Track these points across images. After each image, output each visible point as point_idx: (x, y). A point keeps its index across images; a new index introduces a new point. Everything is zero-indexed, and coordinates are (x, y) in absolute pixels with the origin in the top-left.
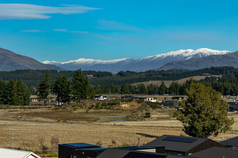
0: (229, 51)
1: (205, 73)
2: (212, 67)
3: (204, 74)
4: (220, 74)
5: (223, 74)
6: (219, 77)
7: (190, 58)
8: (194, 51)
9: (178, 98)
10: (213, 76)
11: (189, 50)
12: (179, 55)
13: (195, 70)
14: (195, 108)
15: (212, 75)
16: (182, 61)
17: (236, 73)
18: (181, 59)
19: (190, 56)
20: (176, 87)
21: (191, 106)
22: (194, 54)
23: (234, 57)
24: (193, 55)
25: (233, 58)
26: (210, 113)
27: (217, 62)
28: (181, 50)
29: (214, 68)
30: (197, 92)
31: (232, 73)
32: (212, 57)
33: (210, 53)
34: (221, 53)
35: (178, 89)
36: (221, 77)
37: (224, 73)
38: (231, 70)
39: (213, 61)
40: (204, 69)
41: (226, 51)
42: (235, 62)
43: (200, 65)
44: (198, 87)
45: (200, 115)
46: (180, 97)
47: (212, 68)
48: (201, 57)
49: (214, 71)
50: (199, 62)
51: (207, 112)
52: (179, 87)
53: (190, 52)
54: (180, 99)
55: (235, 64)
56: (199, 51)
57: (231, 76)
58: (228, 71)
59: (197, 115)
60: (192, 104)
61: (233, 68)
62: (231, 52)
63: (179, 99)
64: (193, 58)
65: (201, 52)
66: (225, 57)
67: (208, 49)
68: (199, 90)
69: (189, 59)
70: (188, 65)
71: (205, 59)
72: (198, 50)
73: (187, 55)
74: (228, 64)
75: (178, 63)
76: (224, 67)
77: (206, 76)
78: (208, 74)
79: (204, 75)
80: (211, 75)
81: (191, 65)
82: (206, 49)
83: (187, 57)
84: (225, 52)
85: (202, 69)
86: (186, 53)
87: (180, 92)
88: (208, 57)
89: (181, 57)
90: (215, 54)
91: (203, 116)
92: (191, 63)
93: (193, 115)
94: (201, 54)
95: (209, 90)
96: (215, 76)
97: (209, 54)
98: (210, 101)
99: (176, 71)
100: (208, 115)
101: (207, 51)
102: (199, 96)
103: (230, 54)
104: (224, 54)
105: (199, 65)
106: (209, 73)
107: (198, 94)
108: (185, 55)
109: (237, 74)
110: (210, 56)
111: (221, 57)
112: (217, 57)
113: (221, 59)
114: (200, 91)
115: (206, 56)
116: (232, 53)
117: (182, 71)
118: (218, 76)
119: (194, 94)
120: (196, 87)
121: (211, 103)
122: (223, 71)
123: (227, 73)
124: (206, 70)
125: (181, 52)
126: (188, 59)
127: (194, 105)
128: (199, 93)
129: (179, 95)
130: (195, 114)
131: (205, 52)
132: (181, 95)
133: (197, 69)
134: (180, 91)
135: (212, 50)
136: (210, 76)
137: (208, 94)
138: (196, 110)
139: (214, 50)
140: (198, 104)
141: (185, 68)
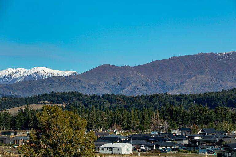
0: (75, 72)
1: (44, 101)
2: (53, 92)
3: (41, 102)
4: (64, 102)
5: (67, 103)
6: (62, 106)
7: (22, 80)
8: (27, 71)
9: (9, 133)
10: (54, 105)
11: (20, 69)
12: (6, 76)
13: (29, 97)
14: (50, 141)
15: (53, 103)
16: (11, 85)
17: (85, 101)
18: (9, 81)
19: (21, 77)
20: (6, 118)
21: (44, 138)
22: (26, 74)
23: (81, 80)
24: (25, 76)
25: (79, 81)
26: (70, 148)
27: (58, 86)
28: (9, 69)
29: (55, 93)
30: (53, 117)
31: (80, 101)
32: (51, 80)
33: (49, 74)
34: (64, 73)
35: (8, 121)
36: (64, 106)
37: (69, 101)
38: (78, 97)
39: (53, 85)
40: (42, 95)
41: (71, 72)
42: (83, 87)
43: (36, 90)
44: (54, 112)
45: (57, 150)
46: (13, 132)
47: (53, 94)
48: (36, 78)
49: (55, 98)
50: (34, 86)
51: (67, 146)
52: (9, 118)
53: (21, 73)
54: (12, 134)
55: (83, 89)
56: (34, 71)
57: (78, 105)
58: (74, 99)
59: (52, 151)
60: (45, 136)
61: (81, 94)
62: (77, 73)
63: (10, 135)
64: (25, 80)
65: (37, 72)
66: (69, 79)
67: (46, 68)
68: (55, 115)
69: (20, 82)
70: (19, 90)
71: (42, 81)
72: (33, 69)
73: (17, 76)
74: (73, 89)
75: (5, 87)
76: (69, 93)
77: (44, 105)
78: (47, 102)
79: (42, 104)
80: (50, 103)
81: (23, 90)
82: (43, 68)
83: (17, 79)
84: (69, 73)
85: (39, 96)
86: (16, 73)
87: (11, 126)
88: (45, 79)
89: (9, 78)
90: (55, 75)
91: (61, 152)
92: (23, 87)
93: (47, 150)
94: (37, 74)
95: (70, 115)
96: (57, 104)
97: (47, 76)
98: (71, 131)
99: (3, 97)
100: (69, 150)
101: (44, 71)
102: (56, 124)
103: (76, 75)
104: (67, 75)
105: (33, 90)
106: (49, 101)
107: (54, 121)
108: (14, 76)
109: (86, 103)
110: (49, 77)
111: (64, 80)
112: (59, 80)
113: (64, 82)
114: (58, 116)
115: (44, 77)
116: (79, 75)
117: (11, 97)
118: (60, 105)
119: (49, 121)
120: (52, 112)
121: (72, 133)
122: (68, 98)
123: (72, 101)
124: (44, 97)
125: (9, 71)
126: (18, 81)
127: (48, 137)
128: (56, 120)
129: (10, 129)
130: (50, 149)
131: (42, 72)
132: (13, 129)
133: (32, 95)
134: (11, 124)
135: (52, 70)
136: (50, 105)
137: (68, 121)
138: (52, 143)
139: (54, 70)
140: (54, 135)
141: (15, 94)
